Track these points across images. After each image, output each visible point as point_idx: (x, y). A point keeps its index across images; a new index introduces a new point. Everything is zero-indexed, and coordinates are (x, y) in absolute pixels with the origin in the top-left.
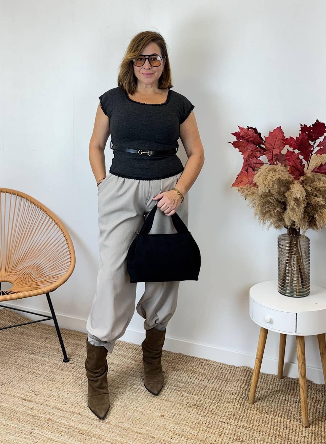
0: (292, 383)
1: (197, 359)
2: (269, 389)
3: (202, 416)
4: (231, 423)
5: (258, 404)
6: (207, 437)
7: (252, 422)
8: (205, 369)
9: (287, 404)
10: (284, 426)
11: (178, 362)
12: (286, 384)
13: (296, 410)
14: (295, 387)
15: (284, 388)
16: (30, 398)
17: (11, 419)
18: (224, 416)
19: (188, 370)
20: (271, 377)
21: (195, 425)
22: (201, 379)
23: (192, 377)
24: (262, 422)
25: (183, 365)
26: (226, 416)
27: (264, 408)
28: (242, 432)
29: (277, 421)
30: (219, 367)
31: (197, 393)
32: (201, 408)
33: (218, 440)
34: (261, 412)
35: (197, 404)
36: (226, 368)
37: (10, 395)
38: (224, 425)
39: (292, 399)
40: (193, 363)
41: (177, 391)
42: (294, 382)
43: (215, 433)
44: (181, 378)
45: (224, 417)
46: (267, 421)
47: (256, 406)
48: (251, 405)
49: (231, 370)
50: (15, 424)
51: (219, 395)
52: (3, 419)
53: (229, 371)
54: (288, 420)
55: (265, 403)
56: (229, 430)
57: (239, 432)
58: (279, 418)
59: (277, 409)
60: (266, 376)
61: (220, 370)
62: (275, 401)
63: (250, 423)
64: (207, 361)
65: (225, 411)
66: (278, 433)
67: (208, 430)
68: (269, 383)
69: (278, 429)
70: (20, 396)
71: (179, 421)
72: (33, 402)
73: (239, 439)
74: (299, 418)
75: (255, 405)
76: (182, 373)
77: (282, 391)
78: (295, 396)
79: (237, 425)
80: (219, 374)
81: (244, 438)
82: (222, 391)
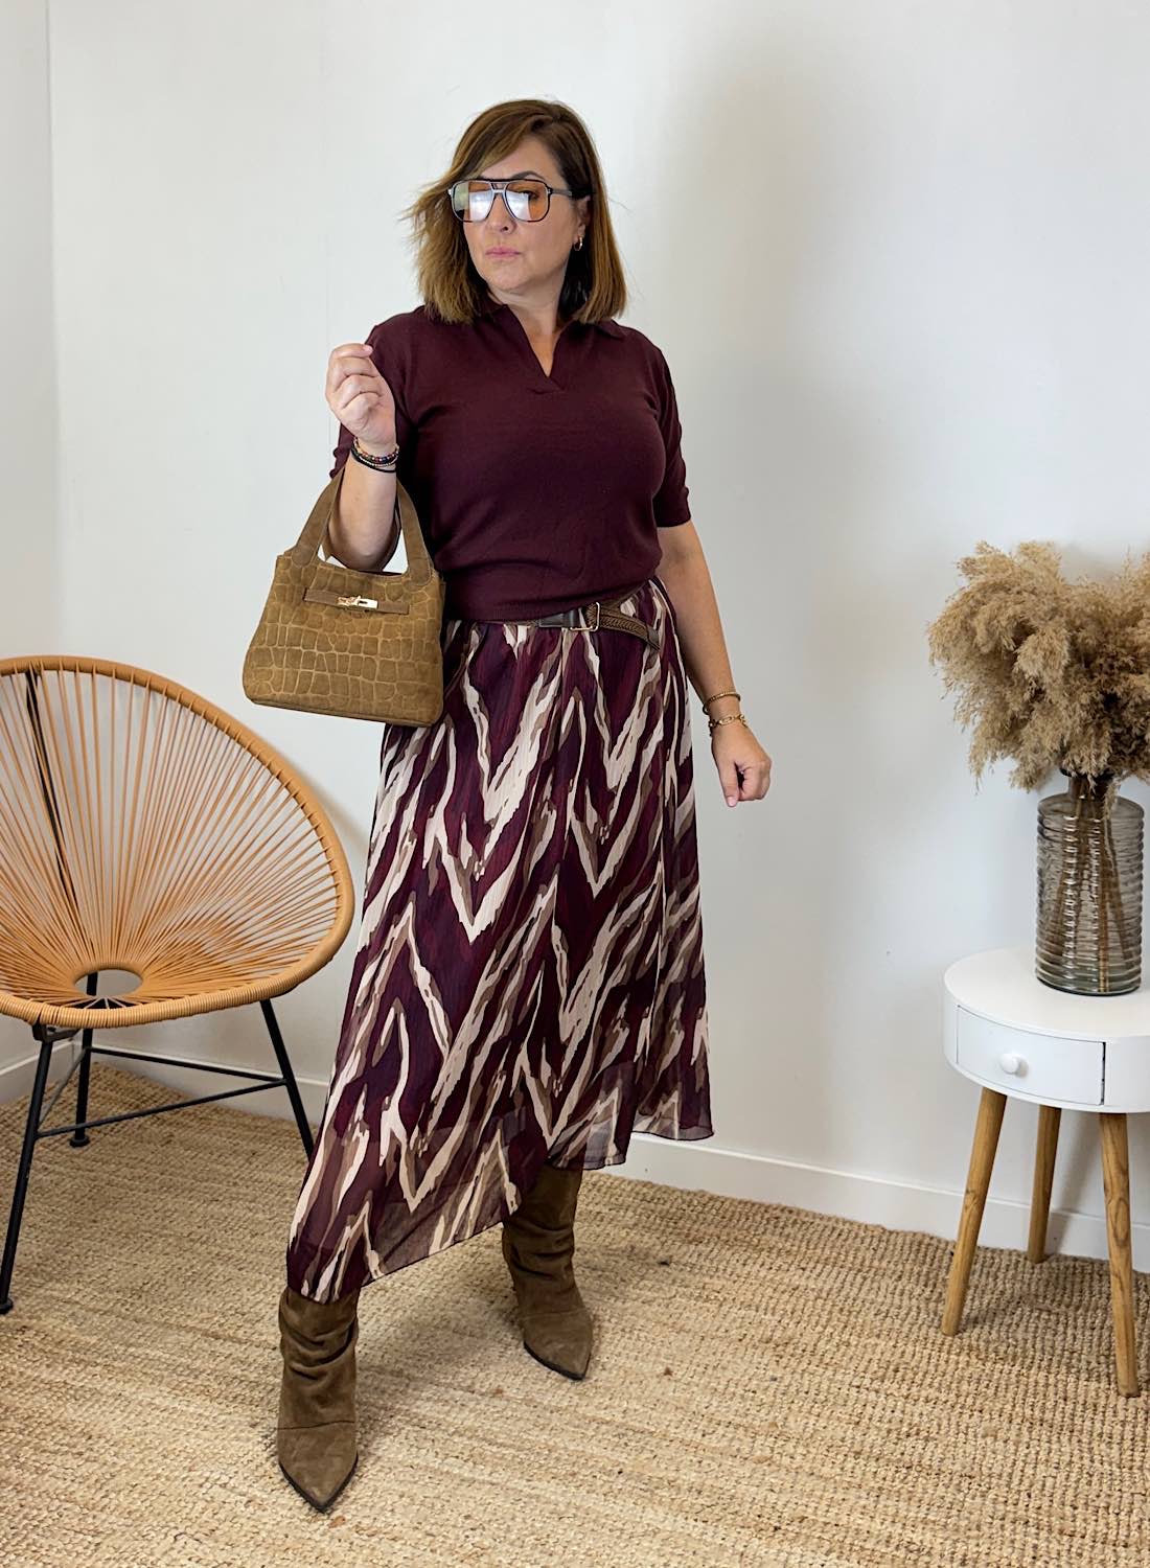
0: (1074, 1274)
1: (757, 1206)
2: (1002, 1293)
3: (793, 1373)
4: (887, 1389)
5: (972, 1335)
6: (815, 1431)
7: (954, 1386)
8: (788, 1236)
9: (1065, 1333)
10: (1056, 1394)
11: (698, 1217)
12: (1057, 1278)
13: (1095, 1349)
14: (1086, 1284)
15: (1051, 1288)
16: (231, 1332)
17: (180, 1393)
18: (864, 1372)
19: (732, 1240)
20: (1005, 1257)
21: (775, 1396)
22: (780, 1267)
23: (746, 1261)
24: (987, 1387)
25: (716, 1227)
26: (870, 1371)
27: (992, 1347)
28: (925, 1413)
29: (1037, 1382)
30: (834, 1229)
31: (772, 1306)
32: (790, 1349)
33: (851, 1436)
34: (983, 1356)
35: (774, 1338)
36: (857, 1235)
37: (165, 1323)
38: (867, 1395)
39: (1080, 1320)
40: (747, 1219)
41: (705, 1301)
42: (1083, 1270)
43: (839, 1418)
44: (715, 1265)
45: (862, 1374)
46: (1004, 1383)
47: (966, 1342)
48: (950, 1338)
49: (872, 1237)
50: (198, 1407)
51: (841, 1310)
52: (157, 1393)
53: (868, 1240)
54: (1072, 1379)
55: (994, 1332)
56: (883, 1409)
57: (916, 1415)
58: (1043, 1374)
59: (1033, 1347)
60: (989, 1255)
61: (838, 1238)
62: (1027, 1327)
63: (950, 1389)
64: (791, 1212)
65: (867, 1357)
66: (1037, 1413)
67: (816, 1410)
68: (1001, 1276)
69: (1040, 1404)
70: (199, 1326)
71: (721, 1388)
72: (240, 1342)
73: (917, 1434)
74: (1106, 1370)
75: (960, 1338)
76: (716, 1251)
77: (1045, 1297)
78: (1087, 1311)
79: (909, 1395)
80: (836, 1250)
81: (934, 1429)
82: (850, 1301)
